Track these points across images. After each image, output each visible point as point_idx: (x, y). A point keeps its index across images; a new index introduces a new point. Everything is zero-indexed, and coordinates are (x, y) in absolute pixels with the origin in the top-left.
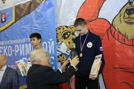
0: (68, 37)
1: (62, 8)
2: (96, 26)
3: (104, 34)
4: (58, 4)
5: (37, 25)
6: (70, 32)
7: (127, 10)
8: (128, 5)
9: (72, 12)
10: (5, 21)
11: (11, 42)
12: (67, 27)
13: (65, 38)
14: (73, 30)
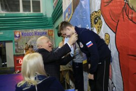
0: (97, 21)
3: (120, 14)
5: (81, 14)
6: (98, 17)
10: (70, 14)
12: (96, 12)
13: (96, 23)
14: (100, 13)
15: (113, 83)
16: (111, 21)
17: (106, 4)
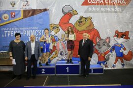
0: (56, 29)
7: (79, 22)
10: (14, 17)
11: (20, 29)
12: (55, 24)
14: (58, 26)
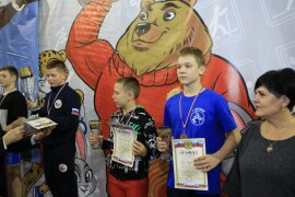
1: (49, 20)
2: (95, 52)
3: (104, 65)
4: (45, 14)
7: (137, 28)
8: (139, 20)
9: (63, 28)
12: (54, 52)
14: (64, 57)
15: (87, 165)
16: (88, 73)
17: (79, 45)
